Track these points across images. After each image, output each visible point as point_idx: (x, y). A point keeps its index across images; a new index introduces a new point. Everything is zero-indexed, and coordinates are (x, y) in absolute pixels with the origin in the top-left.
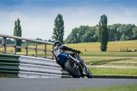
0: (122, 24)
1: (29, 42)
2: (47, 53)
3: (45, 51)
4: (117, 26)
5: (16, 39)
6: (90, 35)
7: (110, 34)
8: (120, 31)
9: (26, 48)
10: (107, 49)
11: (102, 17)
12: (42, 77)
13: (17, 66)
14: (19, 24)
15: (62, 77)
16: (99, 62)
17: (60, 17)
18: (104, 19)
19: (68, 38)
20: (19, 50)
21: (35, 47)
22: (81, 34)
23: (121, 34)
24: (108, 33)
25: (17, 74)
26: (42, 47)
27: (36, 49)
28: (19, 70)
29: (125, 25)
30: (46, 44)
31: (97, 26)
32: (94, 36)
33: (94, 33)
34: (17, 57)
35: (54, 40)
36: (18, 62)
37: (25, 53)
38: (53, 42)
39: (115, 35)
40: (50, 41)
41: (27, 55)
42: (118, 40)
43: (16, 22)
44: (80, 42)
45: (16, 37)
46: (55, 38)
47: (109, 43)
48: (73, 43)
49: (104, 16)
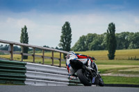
0: (130, 32)
1: (36, 49)
2: (54, 60)
3: (52, 58)
4: (125, 34)
5: (23, 46)
6: (98, 43)
7: (118, 42)
8: (129, 39)
9: (33, 55)
10: (115, 57)
11: (110, 25)
12: (49, 85)
13: (24, 73)
14: (26, 31)
15: (69, 85)
16: (107, 70)
17: (67, 24)
18: (112, 27)
19: (76, 45)
20: (25, 57)
21: (42, 54)
22: (89, 42)
23: (130, 42)
24: (116, 41)
25: (23, 81)
26: (50, 54)
27: (43, 57)
28: (25, 77)
29: (133, 33)
30: (53, 51)
31: (105, 34)
32: (102, 44)
33: (102, 41)
34: (24, 65)
35: (62, 47)
36: (25, 69)
37: (32, 61)
38: (60, 49)
39: (123, 44)
40: (57, 48)
41: (34, 62)
42: (126, 48)
43: (23, 29)
44: (87, 50)
45: (22, 44)
46: (63, 45)
47: (117, 51)
48: (80, 51)
49: (112, 24)
